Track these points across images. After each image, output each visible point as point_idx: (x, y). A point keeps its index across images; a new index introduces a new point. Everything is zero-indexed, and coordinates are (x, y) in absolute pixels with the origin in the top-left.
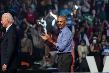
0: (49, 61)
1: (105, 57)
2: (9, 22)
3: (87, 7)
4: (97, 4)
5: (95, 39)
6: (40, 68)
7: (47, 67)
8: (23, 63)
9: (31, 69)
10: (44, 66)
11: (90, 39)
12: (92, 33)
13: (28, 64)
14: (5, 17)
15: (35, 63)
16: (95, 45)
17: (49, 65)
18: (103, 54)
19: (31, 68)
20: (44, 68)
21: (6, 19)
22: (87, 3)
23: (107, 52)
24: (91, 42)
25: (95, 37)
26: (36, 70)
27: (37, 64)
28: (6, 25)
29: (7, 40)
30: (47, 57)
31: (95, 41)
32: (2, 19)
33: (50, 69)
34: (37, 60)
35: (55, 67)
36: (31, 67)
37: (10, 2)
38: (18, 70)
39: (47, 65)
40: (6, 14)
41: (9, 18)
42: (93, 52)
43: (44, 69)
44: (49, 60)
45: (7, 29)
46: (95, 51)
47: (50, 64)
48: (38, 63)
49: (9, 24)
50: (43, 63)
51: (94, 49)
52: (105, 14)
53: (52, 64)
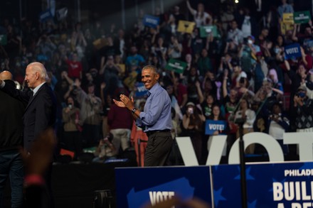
0: (109, 147)
1: (210, 138)
2: (39, 78)
3: (177, 50)
4: (195, 43)
5: (191, 106)
6: (95, 160)
7: (106, 158)
8: (64, 152)
9: (78, 162)
10: (100, 156)
11: (181, 107)
12: (185, 96)
13: (72, 154)
14: (33, 69)
15: (86, 151)
16: (191, 118)
17: (110, 155)
18: (207, 133)
19: (77, 160)
20: (101, 159)
21: (34, 73)
22: (176, 41)
23: (214, 129)
24: (184, 111)
25: (190, 103)
26: (88, 163)
27: (88, 153)
28: (34, 83)
29: (35, 110)
30: (106, 139)
31: (190, 110)
32: (27, 73)
33: (112, 161)
34: (89, 147)
35: (121, 158)
36: (78, 158)
37: (38, 44)
38: (54, 164)
39: (106, 153)
40: (33, 64)
41: (39, 71)
42: (188, 129)
43: (101, 162)
44: (111, 145)
45: (35, 91)
46: (191, 127)
47: (111, 152)
48: (90, 151)
49: (38, 82)
50: (100, 151)
51: (189, 125)
52: (208, 60)
53: (116, 152)
